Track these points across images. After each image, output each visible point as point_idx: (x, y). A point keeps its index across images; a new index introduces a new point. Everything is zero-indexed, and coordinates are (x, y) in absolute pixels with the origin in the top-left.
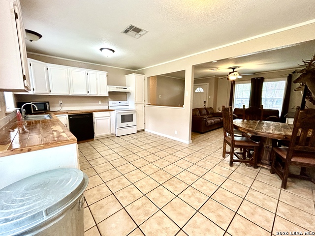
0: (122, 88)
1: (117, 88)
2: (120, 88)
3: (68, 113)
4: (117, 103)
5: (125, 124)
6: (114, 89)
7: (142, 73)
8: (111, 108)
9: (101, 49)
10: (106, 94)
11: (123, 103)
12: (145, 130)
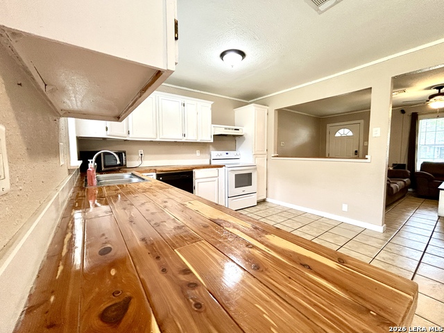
0: (232, 129)
1: (226, 129)
2: (229, 129)
3: (155, 171)
4: (223, 154)
5: (240, 190)
6: (221, 130)
7: (264, 104)
8: (214, 163)
9: (222, 55)
10: (210, 139)
11: (232, 154)
12: (268, 200)
